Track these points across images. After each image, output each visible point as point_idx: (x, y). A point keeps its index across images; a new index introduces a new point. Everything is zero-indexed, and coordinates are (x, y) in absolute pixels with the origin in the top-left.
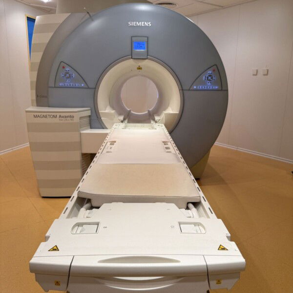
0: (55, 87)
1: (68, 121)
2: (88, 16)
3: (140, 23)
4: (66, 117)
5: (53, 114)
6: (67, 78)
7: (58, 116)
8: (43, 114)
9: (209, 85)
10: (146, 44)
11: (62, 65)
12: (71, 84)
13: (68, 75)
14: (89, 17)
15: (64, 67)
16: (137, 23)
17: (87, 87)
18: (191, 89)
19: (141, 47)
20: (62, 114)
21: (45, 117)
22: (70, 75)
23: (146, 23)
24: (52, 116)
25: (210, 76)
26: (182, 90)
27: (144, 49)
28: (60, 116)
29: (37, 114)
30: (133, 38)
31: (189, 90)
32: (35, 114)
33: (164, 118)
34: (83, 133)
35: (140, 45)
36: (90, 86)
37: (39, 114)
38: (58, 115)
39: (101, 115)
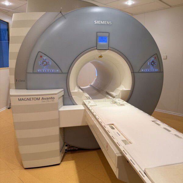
0: (33, 73)
1: (49, 102)
2: (60, 15)
3: (103, 22)
4: (48, 99)
5: (36, 97)
6: (45, 65)
7: (41, 99)
8: (26, 97)
9: (152, 69)
10: (108, 38)
11: (40, 55)
12: (48, 70)
13: (45, 63)
14: (62, 16)
15: (41, 57)
16: (101, 22)
17: (61, 72)
18: (140, 71)
19: (103, 41)
20: (44, 97)
21: (29, 99)
22: (47, 63)
23: (107, 22)
24: (35, 99)
25: (153, 62)
26: (133, 73)
27: (106, 42)
28: (43, 99)
29: (22, 97)
30: (98, 33)
31: (138, 72)
32: (20, 98)
33: (121, 94)
34: (61, 111)
35: (102, 39)
36: (64, 71)
37: (24, 97)
38: (41, 97)
39: (72, 94)
